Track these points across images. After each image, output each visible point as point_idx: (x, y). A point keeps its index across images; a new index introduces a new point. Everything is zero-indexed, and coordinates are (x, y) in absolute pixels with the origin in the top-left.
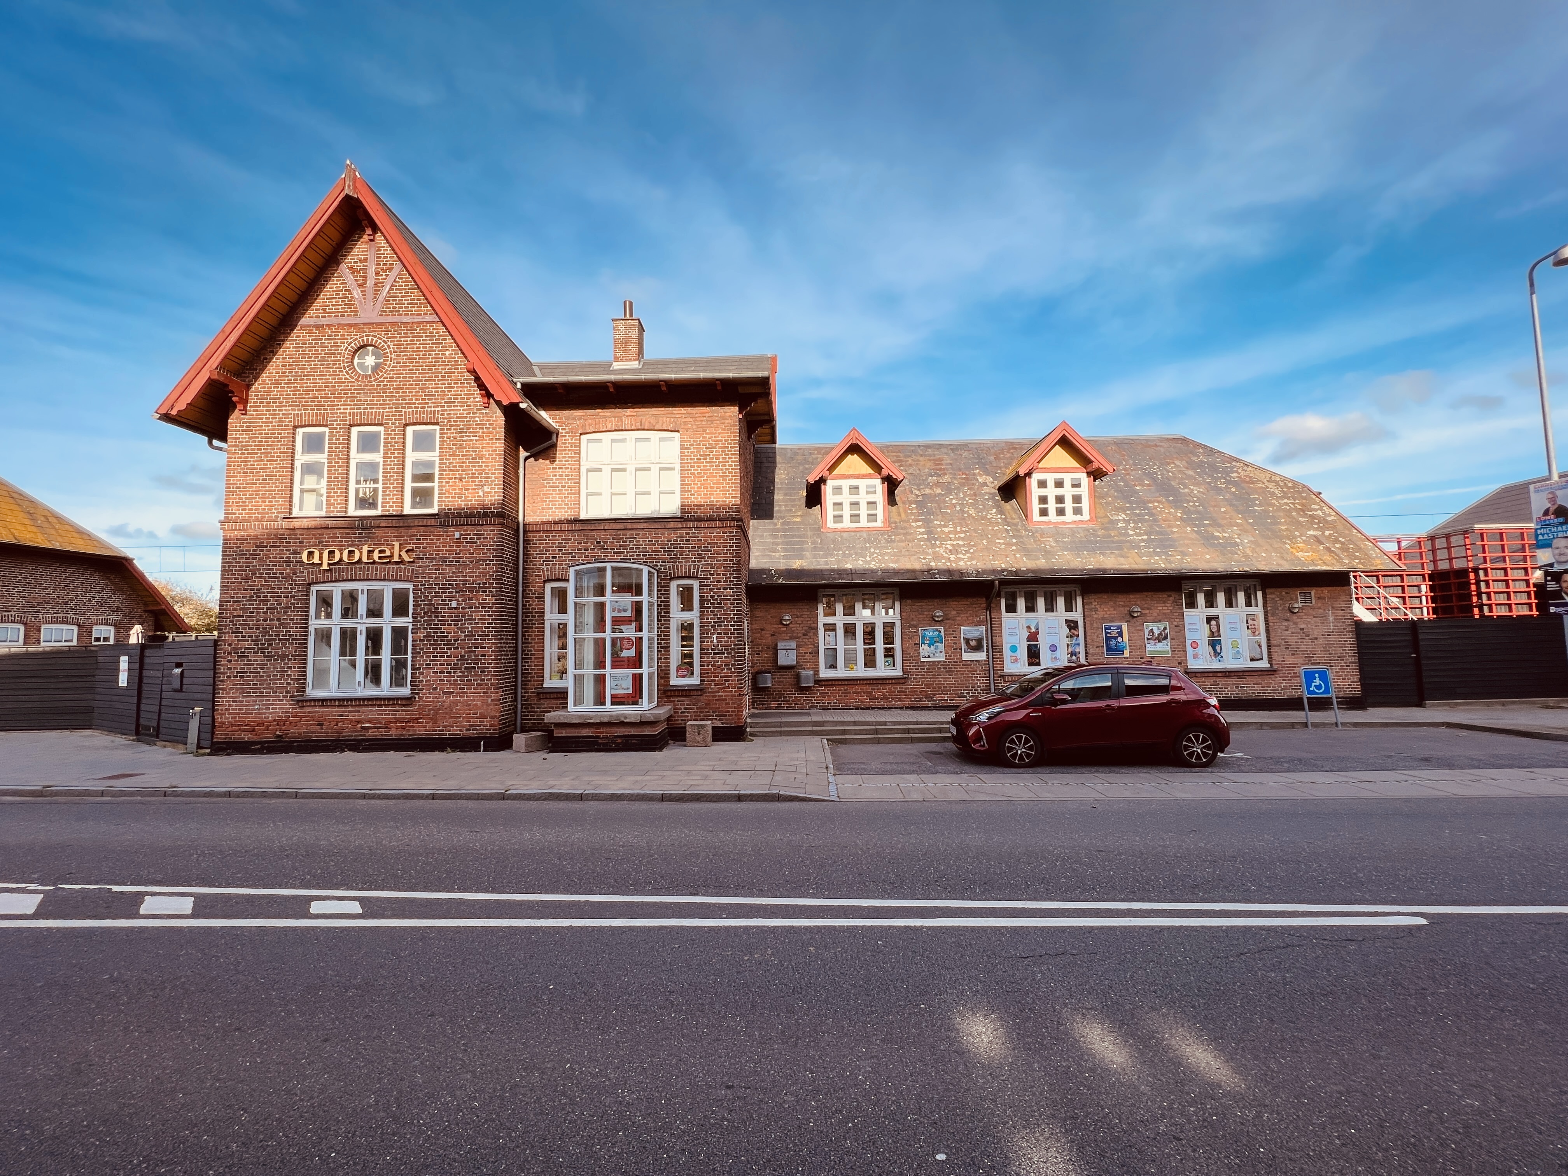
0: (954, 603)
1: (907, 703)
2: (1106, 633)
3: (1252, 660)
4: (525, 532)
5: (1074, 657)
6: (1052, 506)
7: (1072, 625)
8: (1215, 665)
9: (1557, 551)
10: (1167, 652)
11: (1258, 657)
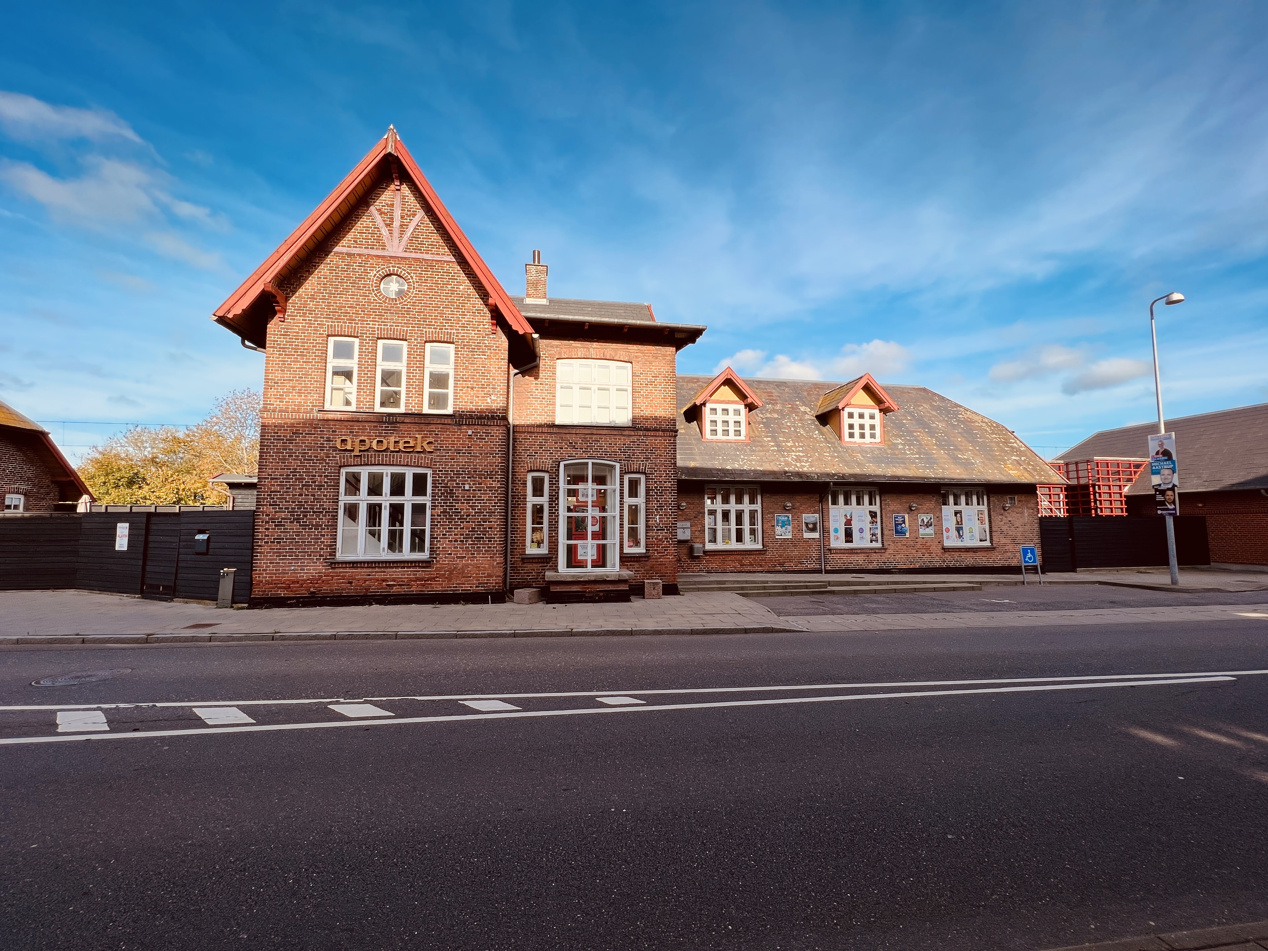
0: (798, 498)
1: (766, 568)
2: (895, 521)
3: (981, 541)
4: (514, 432)
5: (874, 537)
6: (857, 431)
7: (873, 515)
8: (959, 544)
9: (1163, 477)
10: (931, 534)
11: (985, 539)
